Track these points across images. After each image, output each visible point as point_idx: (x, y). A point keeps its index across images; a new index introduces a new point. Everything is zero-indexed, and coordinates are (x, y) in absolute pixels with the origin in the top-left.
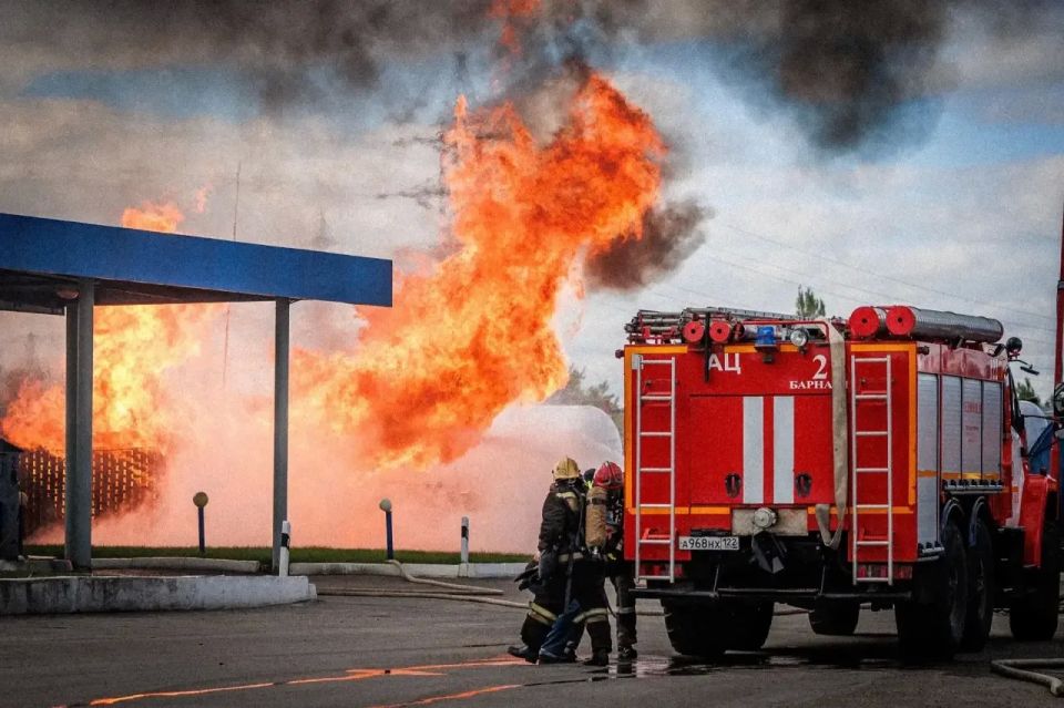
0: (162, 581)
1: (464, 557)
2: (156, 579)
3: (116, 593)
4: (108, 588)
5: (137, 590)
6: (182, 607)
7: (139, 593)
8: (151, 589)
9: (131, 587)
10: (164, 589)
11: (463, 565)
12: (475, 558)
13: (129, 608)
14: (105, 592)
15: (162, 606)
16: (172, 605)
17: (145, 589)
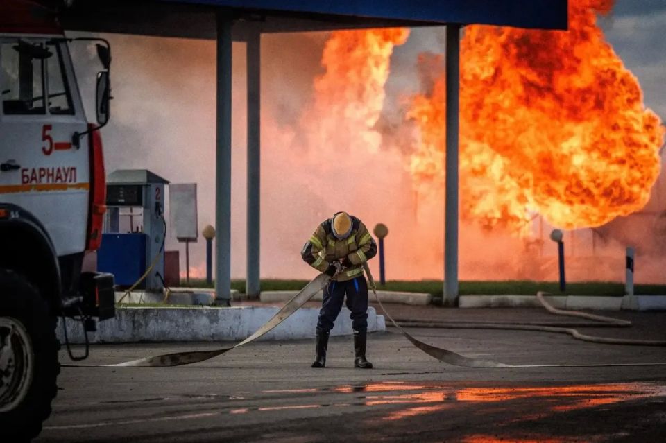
0: (201, 312)
1: (630, 289)
2: (194, 310)
3: (147, 325)
4: (136, 318)
5: (171, 321)
6: (225, 339)
7: (173, 324)
8: (187, 320)
9: (165, 318)
10: (204, 320)
11: (626, 298)
12: (641, 290)
13: (162, 339)
14: (134, 322)
15: (200, 337)
16: (213, 336)
17: (180, 320)
